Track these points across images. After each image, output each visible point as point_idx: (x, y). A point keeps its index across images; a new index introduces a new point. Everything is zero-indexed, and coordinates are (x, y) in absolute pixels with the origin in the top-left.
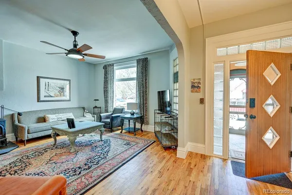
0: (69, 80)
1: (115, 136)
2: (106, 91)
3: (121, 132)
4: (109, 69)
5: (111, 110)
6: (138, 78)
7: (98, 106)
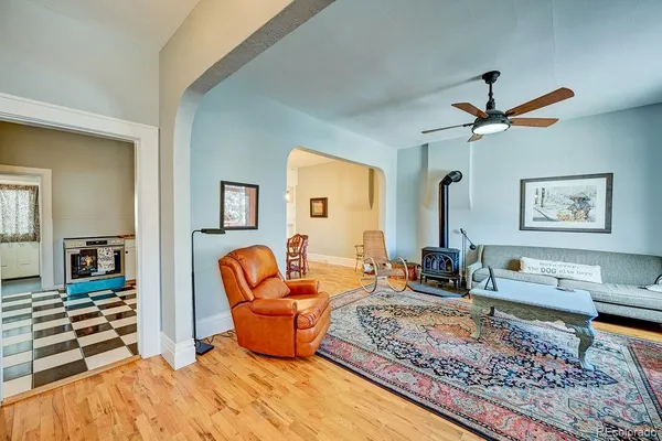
0: (609, 176)
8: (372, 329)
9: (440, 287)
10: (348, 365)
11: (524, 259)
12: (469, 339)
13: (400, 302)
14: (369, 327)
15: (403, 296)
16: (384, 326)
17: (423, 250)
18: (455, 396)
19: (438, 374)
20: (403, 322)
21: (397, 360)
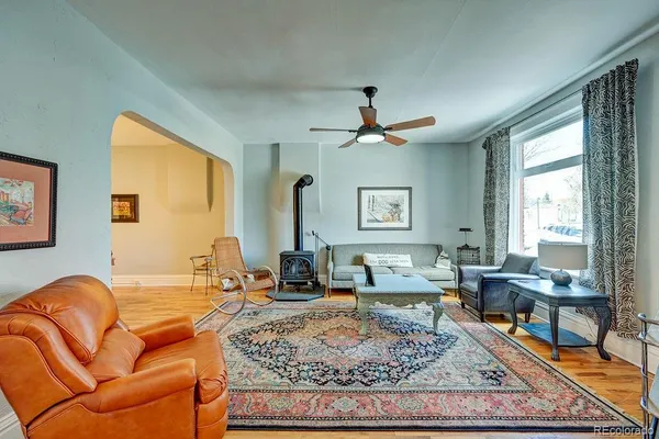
0: (410, 189)
1: (483, 337)
2: (489, 208)
3: (512, 332)
4: (496, 146)
5: (500, 258)
6: (588, 158)
7: (471, 245)
8: (268, 361)
9: (298, 290)
10: (275, 423)
11: (366, 254)
12: (361, 337)
13: (273, 317)
14: (263, 359)
15: (271, 310)
16: (277, 351)
17: (281, 255)
18: (397, 401)
19: (366, 385)
20: (294, 339)
21: (322, 388)
